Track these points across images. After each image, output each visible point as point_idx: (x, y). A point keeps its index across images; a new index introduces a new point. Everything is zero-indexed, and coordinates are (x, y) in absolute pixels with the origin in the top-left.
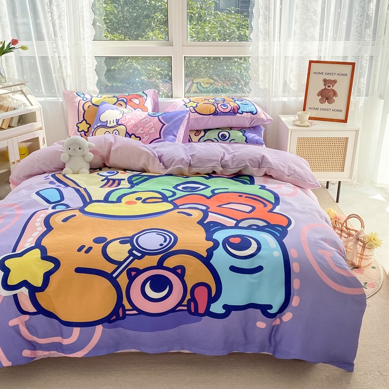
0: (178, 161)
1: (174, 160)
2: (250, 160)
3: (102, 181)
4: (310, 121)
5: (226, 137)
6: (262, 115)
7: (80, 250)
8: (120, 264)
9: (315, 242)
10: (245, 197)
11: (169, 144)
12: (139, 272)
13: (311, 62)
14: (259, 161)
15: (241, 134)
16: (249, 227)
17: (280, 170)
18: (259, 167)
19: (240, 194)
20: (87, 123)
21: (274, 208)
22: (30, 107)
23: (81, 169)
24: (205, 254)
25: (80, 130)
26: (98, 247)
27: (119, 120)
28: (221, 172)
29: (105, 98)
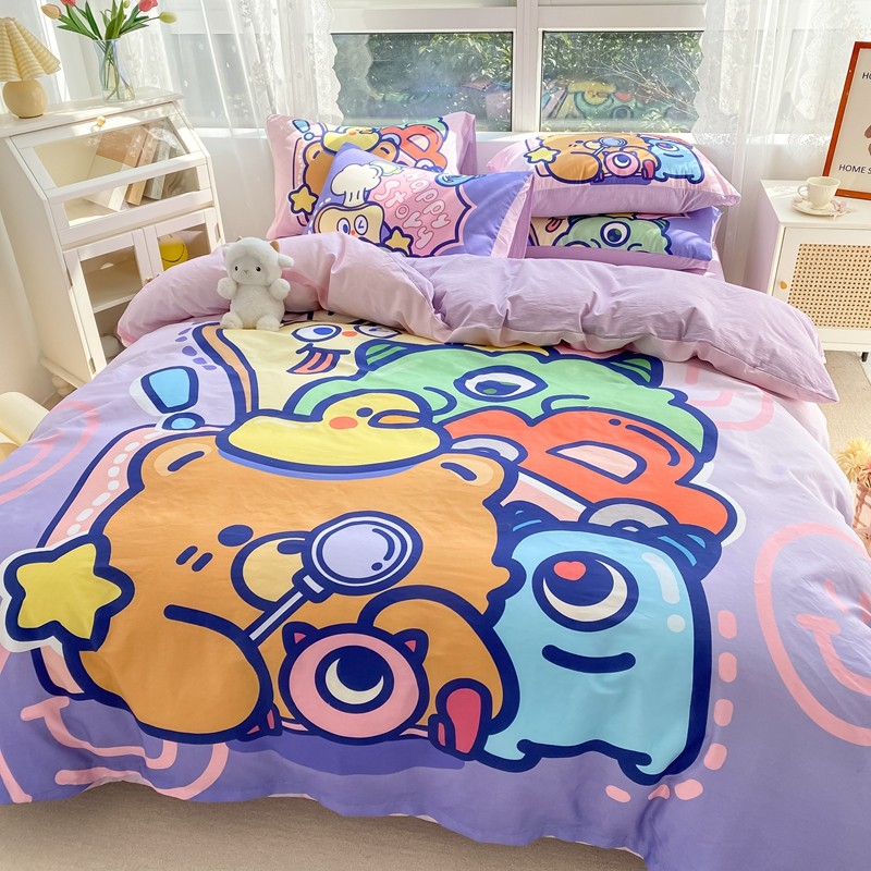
0: (479, 311)
1: (469, 308)
2: (658, 318)
3: (299, 352)
4: (840, 200)
5: (620, 236)
6: (715, 184)
7: (182, 560)
8: (268, 607)
9: (794, 590)
10: (629, 427)
11: (469, 262)
12: (313, 635)
13: (859, 46)
14: (680, 324)
15: (657, 231)
16: (617, 530)
17: (734, 350)
18: (680, 338)
19: (616, 417)
20: (311, 194)
22: (186, 158)
23: (261, 316)
24: (482, 606)
25: (296, 209)
26: (225, 555)
27: (369, 191)
28: (583, 343)
29: (354, 133)
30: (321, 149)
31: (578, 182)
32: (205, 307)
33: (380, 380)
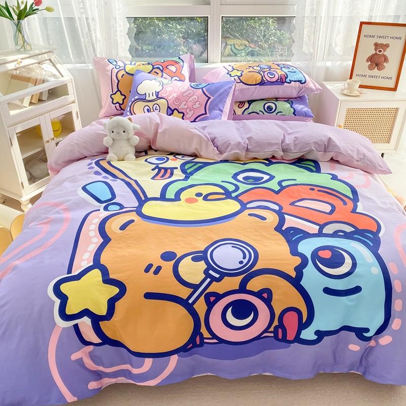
0: (234, 145)
1: (230, 144)
2: (315, 143)
3: (153, 170)
5: (272, 109)
6: (311, 84)
7: (147, 270)
8: (195, 287)
10: (318, 191)
12: (219, 297)
13: (362, 23)
14: (325, 145)
15: (288, 105)
16: (335, 234)
17: (349, 154)
18: (325, 151)
19: (312, 187)
20: (122, 94)
21: (355, 207)
22: (62, 79)
23: (127, 154)
24: (293, 274)
25: (114, 102)
26: (168, 266)
27: (158, 92)
28: (282, 157)
29: (140, 65)
30: (125, 73)
31: (253, 85)
32: (94, 152)
33: (198, 180)
